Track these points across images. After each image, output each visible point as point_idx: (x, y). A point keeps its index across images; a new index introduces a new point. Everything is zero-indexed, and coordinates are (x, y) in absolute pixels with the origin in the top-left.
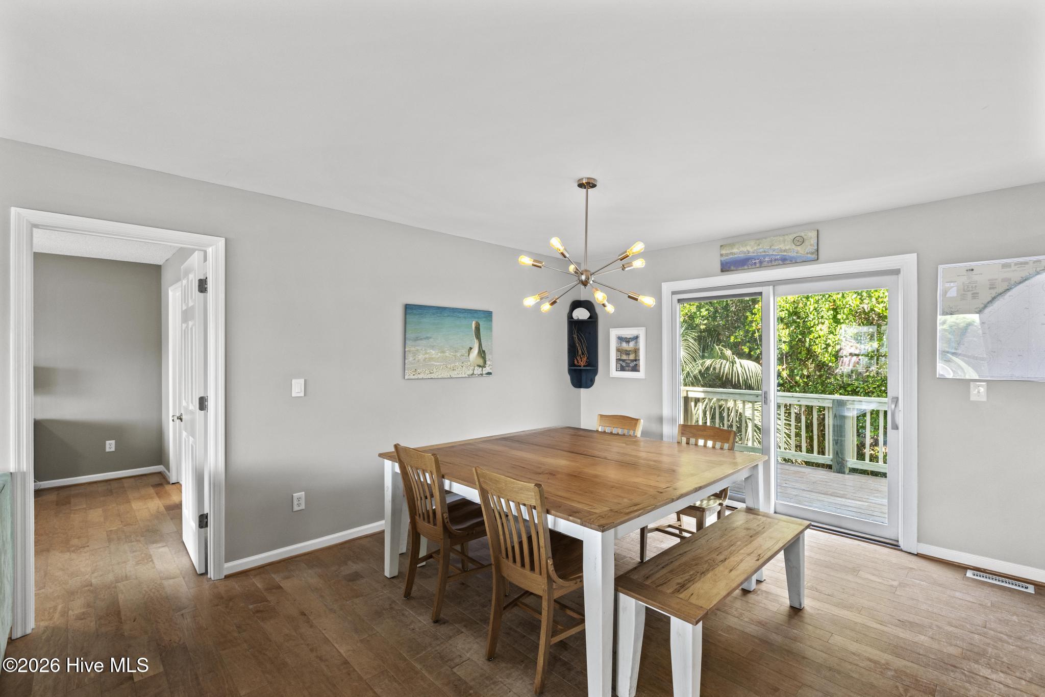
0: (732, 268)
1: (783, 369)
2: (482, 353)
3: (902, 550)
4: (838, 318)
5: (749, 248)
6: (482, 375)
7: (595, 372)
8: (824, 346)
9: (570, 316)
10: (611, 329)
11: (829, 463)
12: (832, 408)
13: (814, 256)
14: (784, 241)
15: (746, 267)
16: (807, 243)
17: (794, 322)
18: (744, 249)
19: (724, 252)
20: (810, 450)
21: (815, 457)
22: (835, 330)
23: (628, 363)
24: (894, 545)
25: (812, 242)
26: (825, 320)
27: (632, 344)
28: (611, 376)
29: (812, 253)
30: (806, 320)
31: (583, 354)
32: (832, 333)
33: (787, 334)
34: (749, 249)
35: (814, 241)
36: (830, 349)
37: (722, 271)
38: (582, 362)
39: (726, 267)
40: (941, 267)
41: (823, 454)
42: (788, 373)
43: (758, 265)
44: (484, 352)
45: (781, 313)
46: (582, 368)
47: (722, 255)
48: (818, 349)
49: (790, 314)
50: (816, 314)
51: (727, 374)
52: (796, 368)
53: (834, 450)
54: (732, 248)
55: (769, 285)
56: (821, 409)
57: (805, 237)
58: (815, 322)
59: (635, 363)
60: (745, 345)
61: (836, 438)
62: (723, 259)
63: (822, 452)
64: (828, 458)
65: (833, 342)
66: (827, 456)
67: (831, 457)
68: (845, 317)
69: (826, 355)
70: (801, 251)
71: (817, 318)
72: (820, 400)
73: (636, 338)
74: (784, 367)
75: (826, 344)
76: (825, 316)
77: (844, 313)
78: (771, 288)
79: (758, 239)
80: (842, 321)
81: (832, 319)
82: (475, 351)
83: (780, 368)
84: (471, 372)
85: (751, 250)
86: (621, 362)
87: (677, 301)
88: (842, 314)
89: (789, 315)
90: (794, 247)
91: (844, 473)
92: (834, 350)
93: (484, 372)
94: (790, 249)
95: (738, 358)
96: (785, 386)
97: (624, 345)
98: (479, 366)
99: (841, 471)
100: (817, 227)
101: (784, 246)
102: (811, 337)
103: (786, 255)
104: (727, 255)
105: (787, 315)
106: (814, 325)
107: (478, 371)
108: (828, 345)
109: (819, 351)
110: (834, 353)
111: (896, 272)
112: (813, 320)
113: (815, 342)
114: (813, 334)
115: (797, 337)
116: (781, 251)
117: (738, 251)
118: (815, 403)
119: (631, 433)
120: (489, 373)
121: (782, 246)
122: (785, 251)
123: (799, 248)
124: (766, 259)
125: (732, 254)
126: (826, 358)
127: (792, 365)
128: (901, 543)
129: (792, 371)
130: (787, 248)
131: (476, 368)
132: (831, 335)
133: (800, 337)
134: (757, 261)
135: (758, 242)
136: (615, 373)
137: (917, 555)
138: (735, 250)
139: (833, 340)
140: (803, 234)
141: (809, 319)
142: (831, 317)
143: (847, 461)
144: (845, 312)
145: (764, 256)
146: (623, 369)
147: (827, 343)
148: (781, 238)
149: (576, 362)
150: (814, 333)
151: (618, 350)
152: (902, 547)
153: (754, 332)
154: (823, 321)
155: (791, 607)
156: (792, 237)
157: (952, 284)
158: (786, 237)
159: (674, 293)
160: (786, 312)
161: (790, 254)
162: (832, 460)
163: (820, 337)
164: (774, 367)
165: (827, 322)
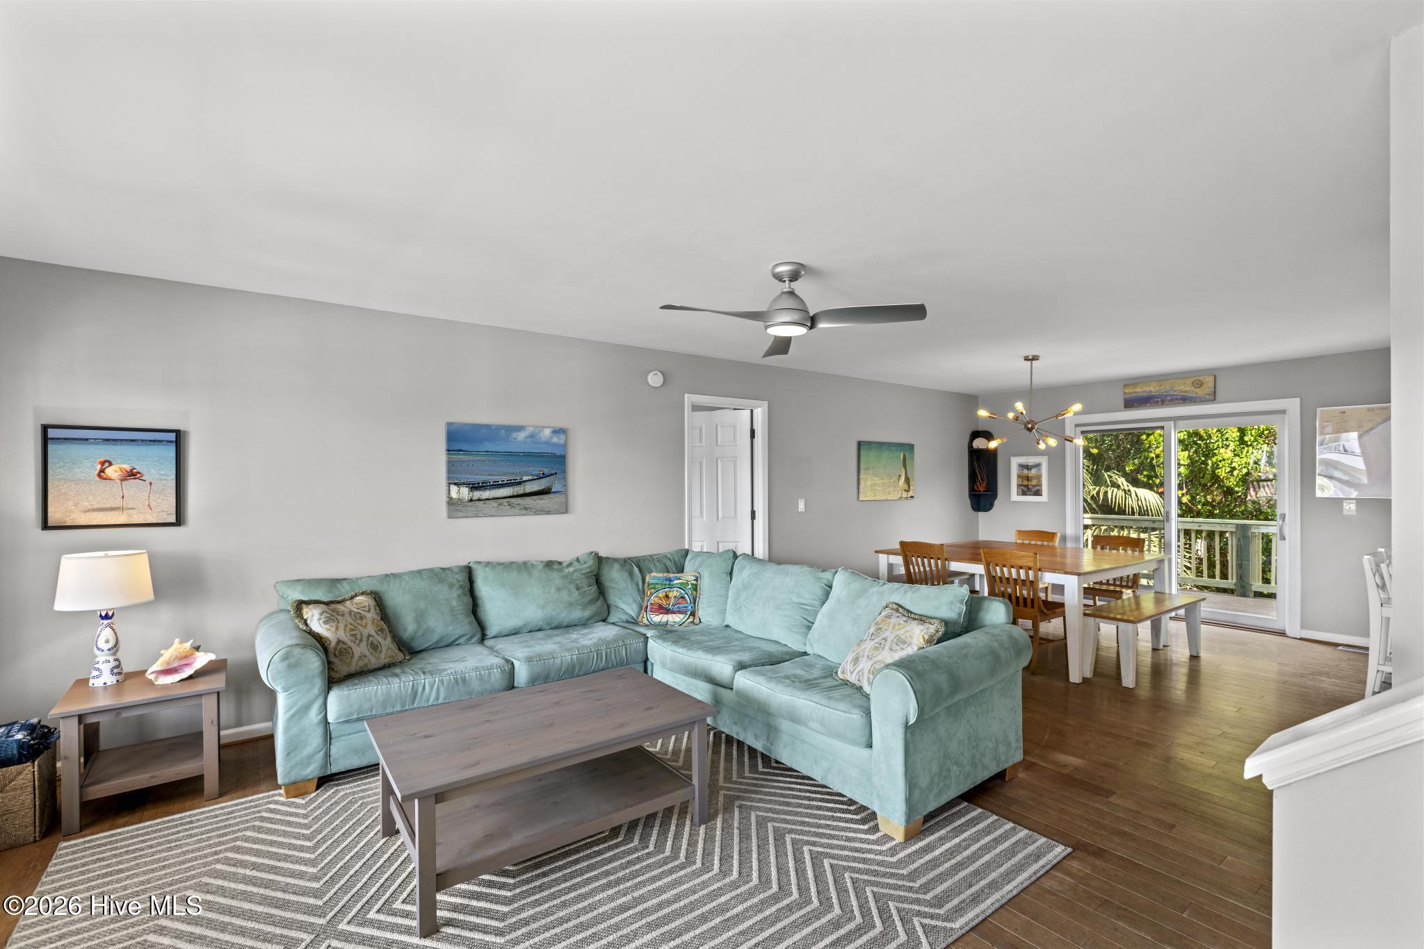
0: (1135, 405)
1: (1183, 495)
2: (907, 480)
3: (1288, 637)
4: (1246, 440)
5: (1151, 388)
6: (907, 498)
7: (994, 496)
8: (1228, 469)
9: (970, 446)
10: (1012, 458)
11: (1232, 587)
12: (1235, 532)
13: (1212, 397)
14: (1184, 383)
15: (1148, 405)
16: (1205, 386)
17: (1195, 443)
18: (1147, 389)
19: (1127, 391)
20: (1212, 576)
21: (1218, 582)
22: (1242, 452)
23: (1029, 487)
24: (1282, 634)
25: (1210, 385)
26: (1231, 443)
27: (1033, 471)
28: (1012, 500)
29: (1210, 395)
30: (1208, 441)
31: (982, 480)
32: (1238, 455)
33: (1186, 457)
34: (1153, 389)
35: (1211, 385)
36: (1235, 473)
37: (1126, 407)
38: (981, 488)
39: (1130, 404)
40: (1319, 410)
41: (1227, 579)
42: (1189, 499)
43: (1160, 403)
44: (908, 478)
45: (1179, 434)
46: (982, 493)
47: (1125, 393)
48: (1222, 473)
49: (1190, 435)
50: (1220, 435)
51: (1119, 504)
52: (1197, 494)
53: (1237, 574)
54: (1136, 388)
55: (1171, 420)
56: (1222, 534)
57: (1203, 381)
58: (1218, 445)
59: (1037, 488)
60: (1141, 474)
61: (1240, 562)
62: (1126, 397)
63: (1224, 576)
64: (1231, 582)
65: (1239, 466)
66: (1230, 581)
67: (1234, 581)
68: (1252, 439)
69: (1232, 480)
70: (1200, 392)
71: (1221, 440)
72: (1223, 525)
73: (1038, 466)
74: (1184, 491)
75: (1231, 468)
76: (1230, 438)
77: (1251, 434)
78: (1172, 423)
79: (1160, 381)
80: (1249, 443)
81: (1238, 441)
82: (903, 478)
83: (1180, 492)
84: (900, 496)
85: (1153, 390)
86: (1023, 488)
87: (1080, 433)
88: (1250, 436)
89: (1188, 436)
90: (1193, 388)
91: (1248, 597)
92: (1241, 473)
93: (909, 496)
94: (1189, 391)
95: (1133, 486)
96: (1186, 511)
97: (1025, 471)
98: (906, 491)
99: (1244, 595)
100: (1214, 373)
101: (1185, 388)
102: (1214, 459)
103: (1185, 396)
104: (1131, 393)
105: (1186, 437)
106: (1218, 447)
107: (905, 495)
108: (1234, 469)
109: (1224, 475)
110: (1240, 477)
111: (1283, 412)
112: (1216, 442)
113: (1218, 465)
114: (1216, 457)
115: (1200, 459)
116: (1182, 391)
117: (1140, 390)
118: (1217, 528)
119: (1051, 544)
120: (912, 497)
121: (1183, 388)
122: (1185, 392)
123: (1198, 390)
124: (1168, 398)
125: (1135, 392)
126: (1231, 482)
127: (1193, 490)
128: (1288, 633)
129: (1193, 498)
130: (1187, 389)
131: (904, 492)
132: (1237, 458)
133: (1203, 459)
134: (1159, 400)
135: (1160, 383)
136: (1015, 496)
137: (1301, 639)
138: (1138, 390)
139: (1239, 463)
140: (1201, 378)
141: (1212, 441)
142: (1237, 439)
143: (1251, 585)
144: (1253, 434)
145: (1166, 396)
146: (1024, 493)
147: (1233, 466)
148: (1182, 381)
149: (976, 488)
150: (1217, 455)
151: (1019, 476)
152: (1288, 634)
153: (1153, 459)
154: (1228, 444)
155: (1191, 656)
156: (1191, 380)
157: (1328, 423)
158: (1186, 380)
159: (1077, 426)
160: (1185, 433)
161: (1190, 395)
162: (1235, 585)
163: (1224, 460)
164: (1174, 493)
165: (1232, 444)
